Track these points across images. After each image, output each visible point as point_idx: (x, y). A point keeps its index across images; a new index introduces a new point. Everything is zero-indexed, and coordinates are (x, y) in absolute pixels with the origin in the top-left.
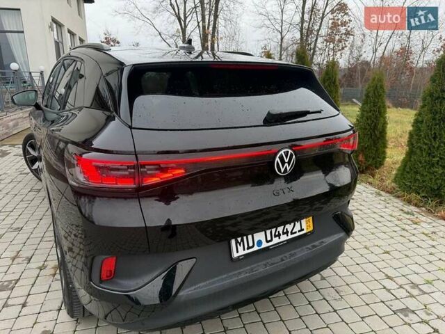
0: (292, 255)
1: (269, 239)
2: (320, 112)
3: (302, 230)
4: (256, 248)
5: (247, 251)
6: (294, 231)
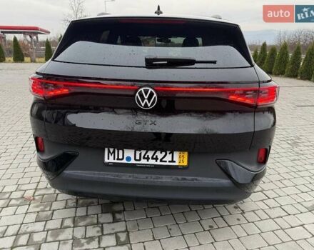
0: (157, 178)
1: (138, 158)
2: (215, 62)
3: (173, 161)
4: (124, 161)
5: (116, 161)
6: (163, 160)
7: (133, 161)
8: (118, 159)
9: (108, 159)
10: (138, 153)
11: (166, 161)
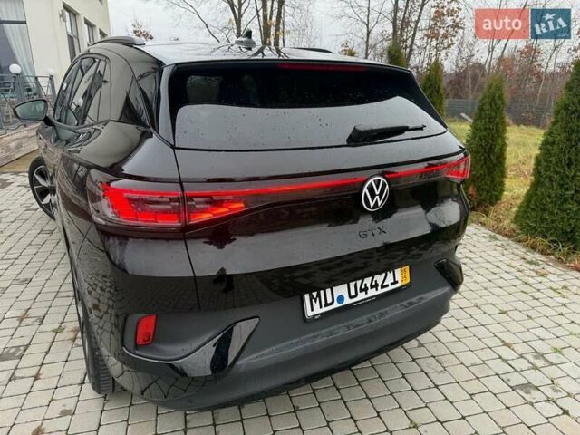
0: (382, 315)
1: (353, 293)
2: (421, 129)
4: (336, 305)
5: (324, 309)
6: (385, 284)
7: (347, 301)
8: (327, 305)
9: (312, 310)
10: (352, 284)
11: (387, 286)
